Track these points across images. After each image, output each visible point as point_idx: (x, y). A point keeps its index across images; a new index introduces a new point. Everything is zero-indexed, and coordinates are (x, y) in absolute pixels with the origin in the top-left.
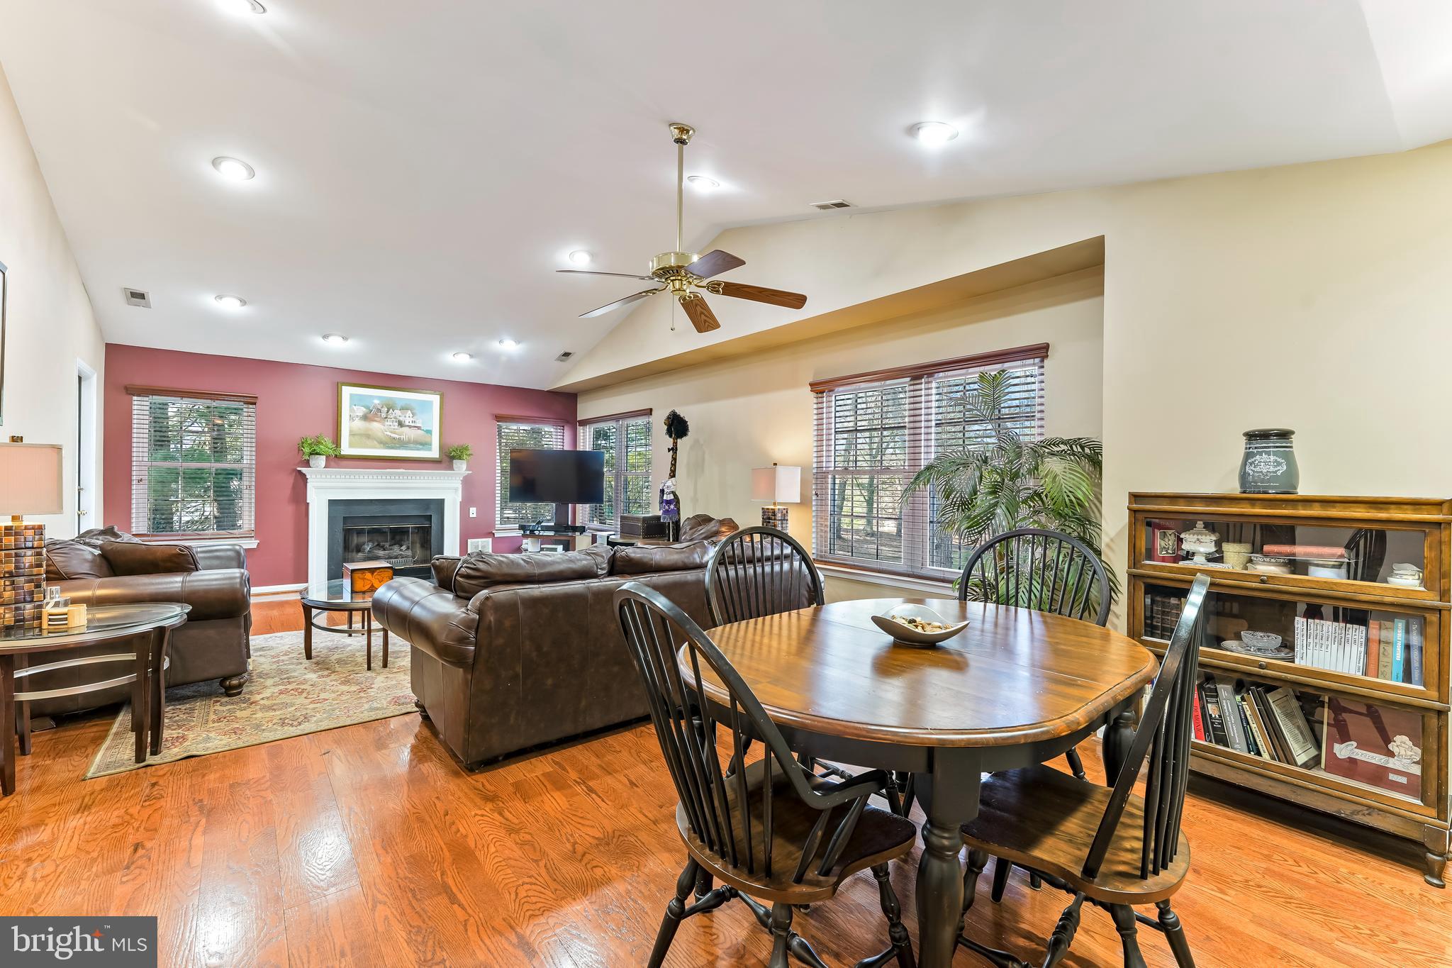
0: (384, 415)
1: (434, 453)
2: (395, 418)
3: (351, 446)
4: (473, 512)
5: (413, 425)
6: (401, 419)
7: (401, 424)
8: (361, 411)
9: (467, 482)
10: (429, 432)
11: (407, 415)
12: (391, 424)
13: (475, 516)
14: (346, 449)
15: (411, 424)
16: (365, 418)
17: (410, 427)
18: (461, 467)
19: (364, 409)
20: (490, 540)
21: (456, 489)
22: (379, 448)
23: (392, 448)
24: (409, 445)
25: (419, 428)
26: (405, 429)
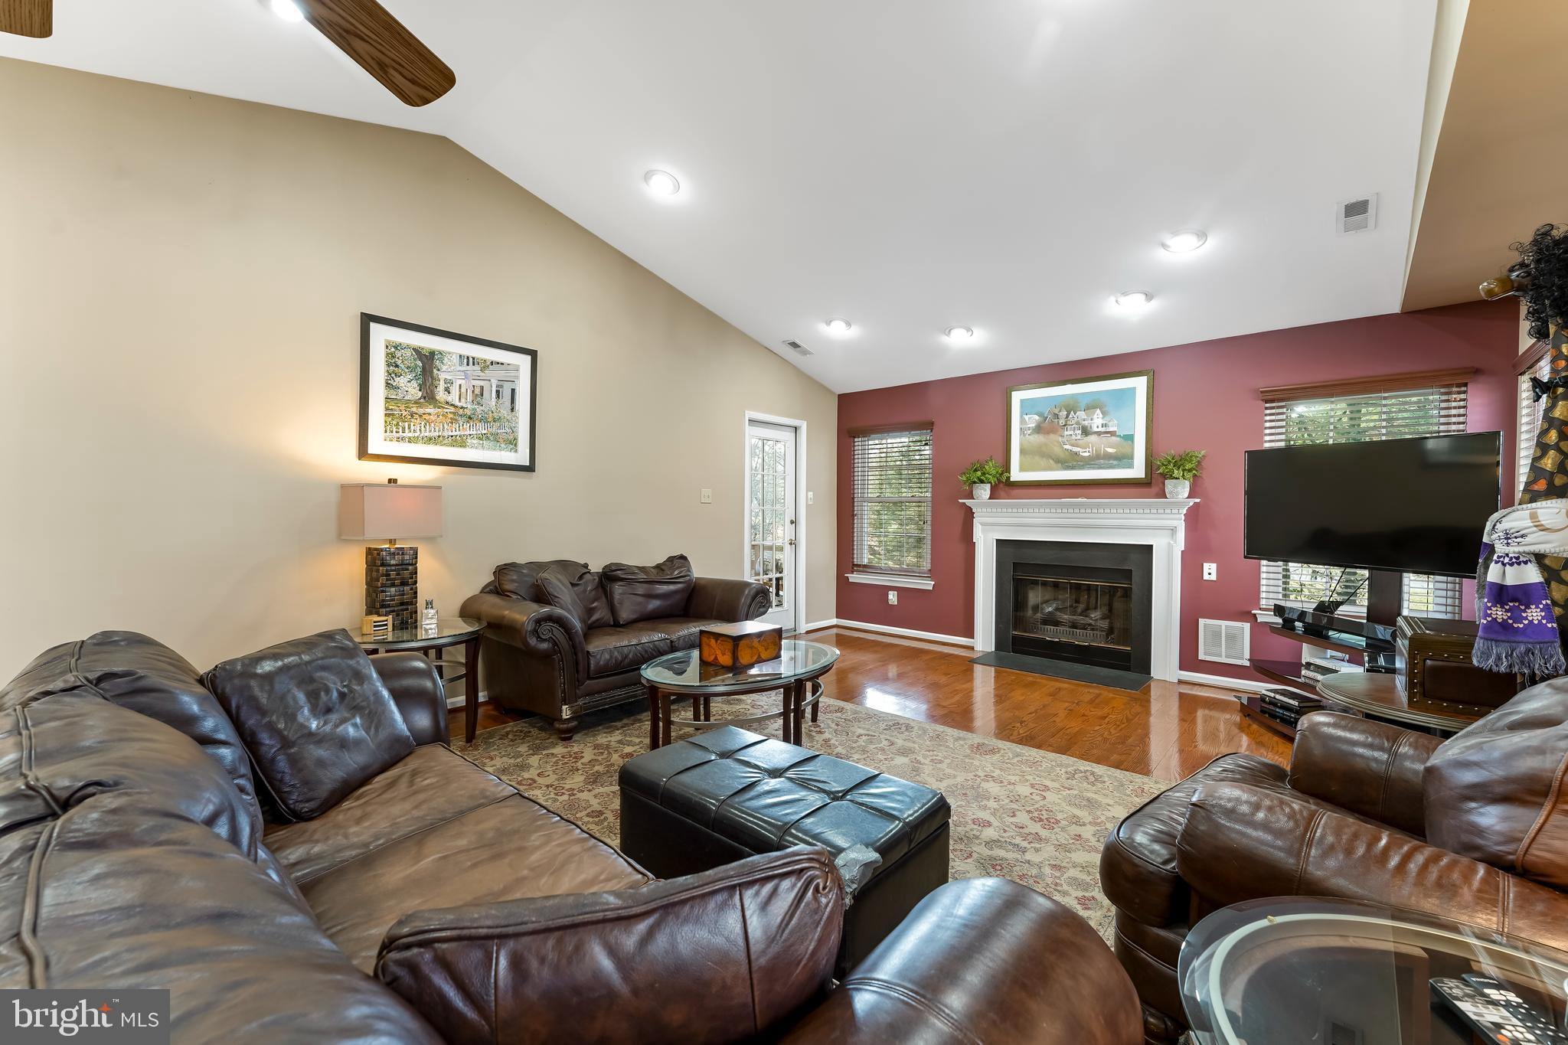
0: (1062, 422)
1: (1138, 471)
2: (1078, 423)
3: (1022, 469)
4: (1210, 571)
5: (1103, 429)
6: (1086, 423)
7: (1086, 431)
8: (1033, 420)
9: (1193, 518)
10: (1130, 438)
11: (1095, 416)
12: (1072, 432)
13: (1214, 577)
14: (1016, 475)
15: (1100, 429)
16: (1039, 429)
17: (1099, 433)
18: (1180, 490)
19: (1037, 417)
20: (1247, 626)
21: (1173, 530)
22: (1057, 470)
23: (1073, 468)
24: (1097, 462)
25: (1113, 433)
26: (1093, 438)
